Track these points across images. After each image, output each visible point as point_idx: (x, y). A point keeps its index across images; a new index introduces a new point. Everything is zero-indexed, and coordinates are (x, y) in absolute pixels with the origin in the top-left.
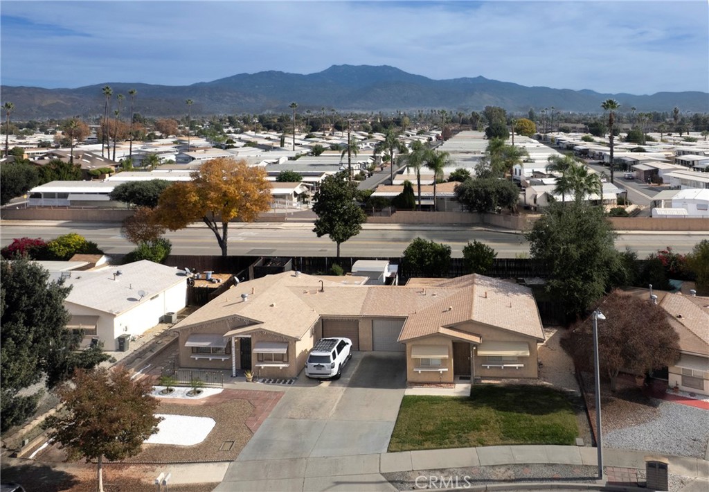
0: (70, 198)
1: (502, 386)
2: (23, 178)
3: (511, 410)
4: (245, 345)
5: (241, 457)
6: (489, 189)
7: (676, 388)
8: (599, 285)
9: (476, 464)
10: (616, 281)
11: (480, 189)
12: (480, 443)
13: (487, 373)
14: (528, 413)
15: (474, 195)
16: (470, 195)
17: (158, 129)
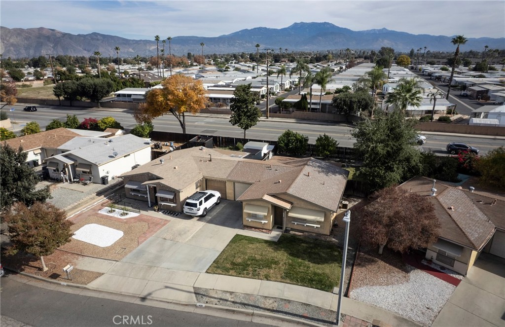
1: (301, 237)
3: (298, 257)
5: (124, 260)
6: (353, 99)
7: (430, 261)
8: (396, 175)
9: (256, 293)
10: (411, 174)
11: (347, 99)
12: (266, 278)
13: (295, 227)
14: (309, 261)
15: (343, 103)
16: (340, 103)
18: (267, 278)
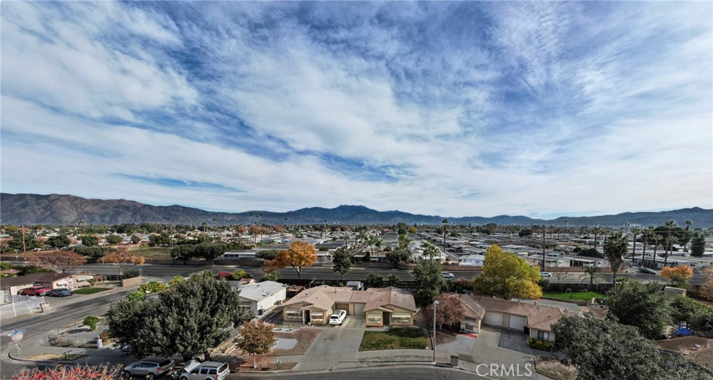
0: (239, 256)
1: (400, 328)
2: (221, 248)
3: (403, 336)
4: (307, 312)
5: (306, 353)
7: (463, 330)
8: (437, 291)
9: (390, 356)
10: (443, 290)
11: (395, 254)
13: (395, 324)
14: (409, 337)
15: (390, 257)
17: (275, 230)
18: (392, 348)
